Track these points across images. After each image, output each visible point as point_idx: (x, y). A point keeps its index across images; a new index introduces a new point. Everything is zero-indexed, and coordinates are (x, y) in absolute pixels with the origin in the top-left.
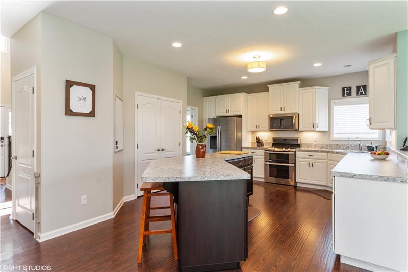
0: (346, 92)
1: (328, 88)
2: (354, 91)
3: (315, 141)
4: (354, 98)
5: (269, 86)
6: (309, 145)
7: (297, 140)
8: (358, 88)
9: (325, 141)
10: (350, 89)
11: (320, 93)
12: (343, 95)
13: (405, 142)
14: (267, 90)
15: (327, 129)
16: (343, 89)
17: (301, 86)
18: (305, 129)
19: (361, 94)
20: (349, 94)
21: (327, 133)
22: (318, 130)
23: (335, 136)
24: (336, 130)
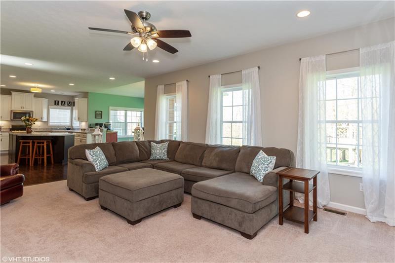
0: (56, 103)
1: (47, 99)
2: (60, 103)
3: (40, 126)
4: (60, 106)
5: (12, 92)
8: (62, 102)
9: (45, 127)
10: (58, 102)
11: (45, 101)
12: (55, 104)
13: (90, 125)
14: (10, 94)
15: (46, 120)
16: (55, 101)
17: (34, 97)
19: (63, 105)
20: (58, 104)
21: (47, 122)
22: (44, 120)
23: (51, 124)
24: (51, 121)
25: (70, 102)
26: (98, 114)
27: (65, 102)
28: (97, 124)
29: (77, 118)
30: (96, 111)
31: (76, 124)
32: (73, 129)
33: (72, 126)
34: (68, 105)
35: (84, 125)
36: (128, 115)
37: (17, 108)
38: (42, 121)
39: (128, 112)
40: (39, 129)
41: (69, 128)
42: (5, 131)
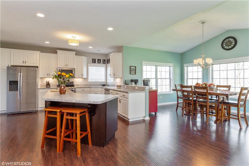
0: (94, 61)
1: (87, 58)
2: (97, 61)
3: (81, 83)
4: (97, 64)
5: (57, 50)
6: (78, 85)
7: (73, 82)
8: (98, 60)
9: (85, 83)
10: (95, 60)
11: (84, 59)
12: (93, 62)
13: (125, 82)
14: (56, 53)
15: (86, 77)
16: (93, 59)
17: (76, 55)
18: (77, 77)
19: (99, 63)
20: (95, 62)
21: (86, 79)
22: (84, 77)
23: (90, 80)
24: (89, 78)
25: (104, 60)
26: (133, 70)
27: (100, 60)
28: (132, 81)
29: (112, 74)
30: (130, 67)
31: (110, 80)
32: (108, 86)
33: (106, 82)
34: (103, 63)
35: (119, 81)
36: (158, 70)
37: (62, 66)
38: (82, 78)
39: (158, 67)
40: (81, 85)
41: (105, 84)
42: (53, 87)
